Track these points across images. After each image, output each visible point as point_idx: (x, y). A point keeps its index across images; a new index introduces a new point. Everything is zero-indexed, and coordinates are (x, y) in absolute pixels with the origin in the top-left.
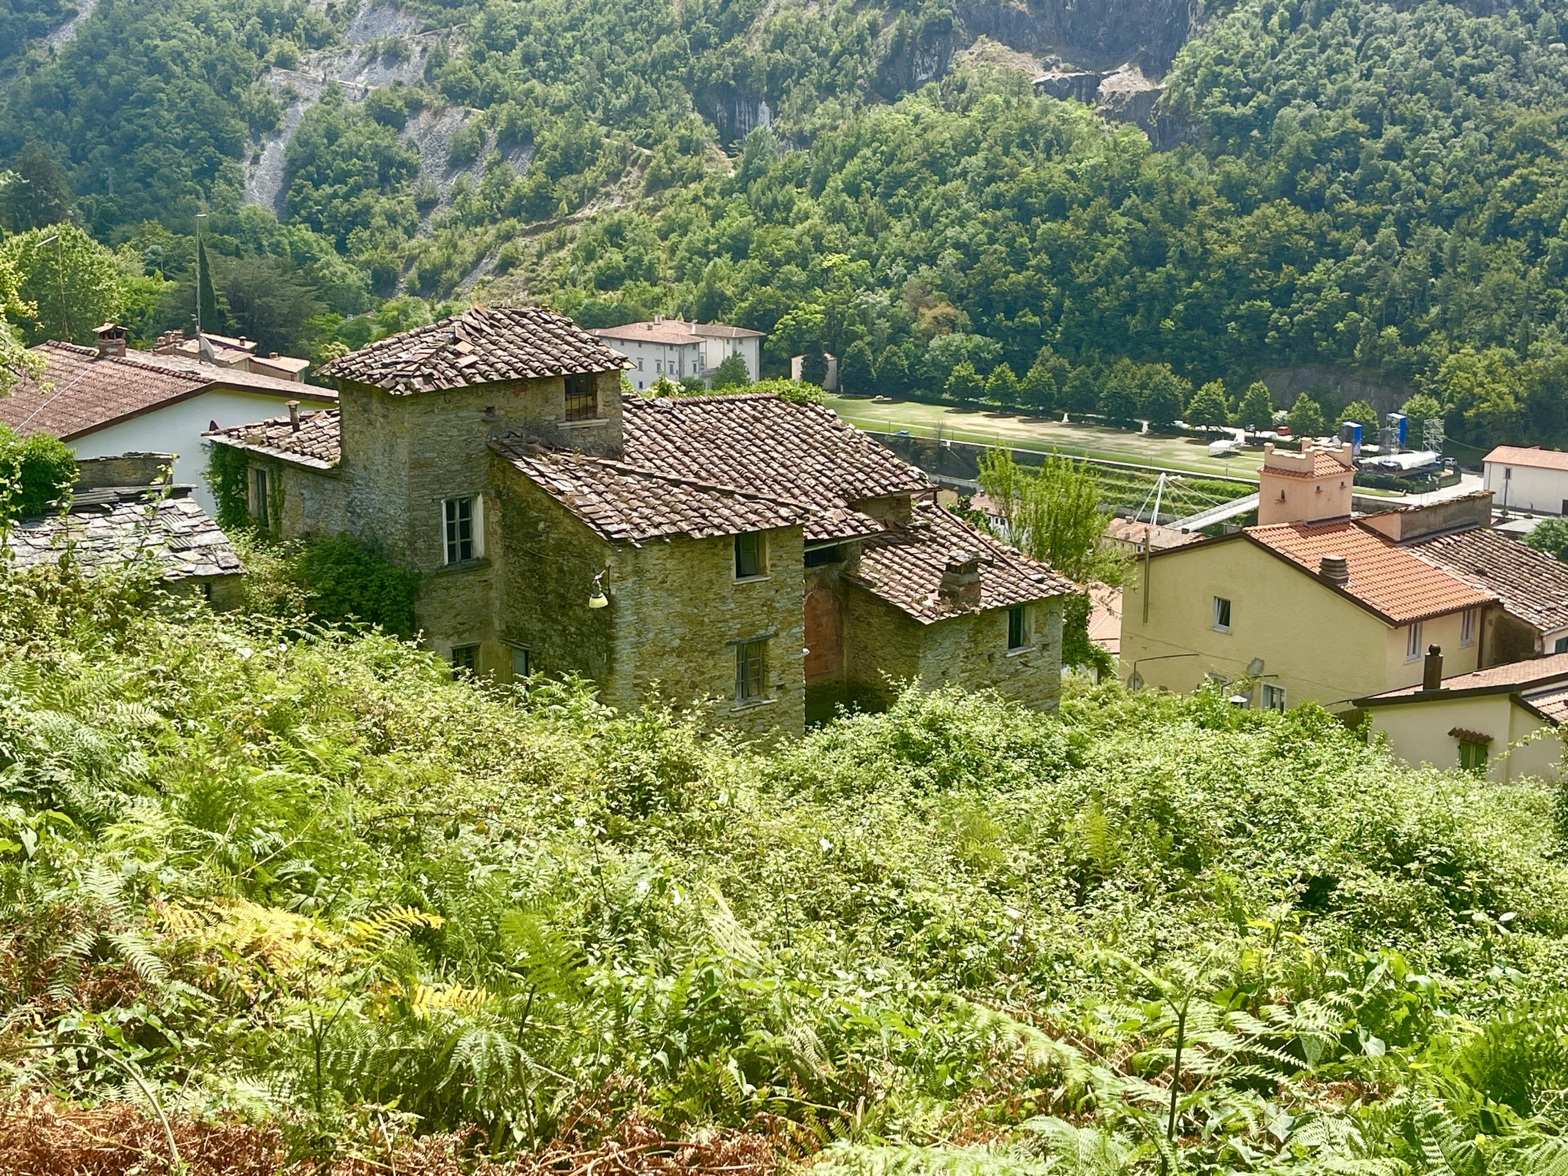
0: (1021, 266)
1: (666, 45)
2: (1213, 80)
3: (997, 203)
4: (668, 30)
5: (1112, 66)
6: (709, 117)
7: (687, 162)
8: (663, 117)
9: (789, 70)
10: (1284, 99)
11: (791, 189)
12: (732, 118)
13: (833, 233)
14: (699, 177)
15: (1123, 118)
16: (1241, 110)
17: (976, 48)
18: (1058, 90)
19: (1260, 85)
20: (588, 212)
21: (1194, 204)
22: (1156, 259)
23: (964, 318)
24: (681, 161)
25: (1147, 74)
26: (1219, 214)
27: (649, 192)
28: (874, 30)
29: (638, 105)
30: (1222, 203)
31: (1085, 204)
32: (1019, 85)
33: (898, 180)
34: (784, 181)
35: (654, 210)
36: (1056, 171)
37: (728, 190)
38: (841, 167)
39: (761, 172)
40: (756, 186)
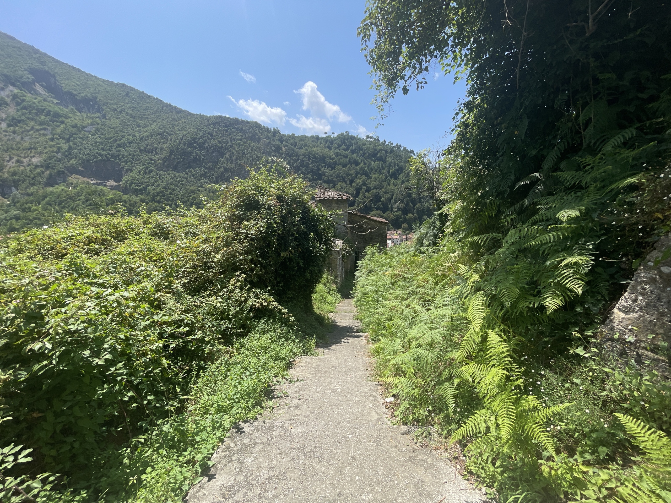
2: (132, 183)
5: (108, 180)
9: (19, 180)
10: (148, 186)
11: (30, 205)
12: (3, 190)
15: (114, 189)
16: (139, 188)
17: (73, 177)
18: (99, 184)
19: (142, 184)
21: (136, 203)
25: (116, 182)
28: (43, 172)
32: (88, 183)
33: (62, 202)
34: (27, 203)
37: (9, 206)
38: (44, 199)
39: (18, 202)
40: (18, 205)
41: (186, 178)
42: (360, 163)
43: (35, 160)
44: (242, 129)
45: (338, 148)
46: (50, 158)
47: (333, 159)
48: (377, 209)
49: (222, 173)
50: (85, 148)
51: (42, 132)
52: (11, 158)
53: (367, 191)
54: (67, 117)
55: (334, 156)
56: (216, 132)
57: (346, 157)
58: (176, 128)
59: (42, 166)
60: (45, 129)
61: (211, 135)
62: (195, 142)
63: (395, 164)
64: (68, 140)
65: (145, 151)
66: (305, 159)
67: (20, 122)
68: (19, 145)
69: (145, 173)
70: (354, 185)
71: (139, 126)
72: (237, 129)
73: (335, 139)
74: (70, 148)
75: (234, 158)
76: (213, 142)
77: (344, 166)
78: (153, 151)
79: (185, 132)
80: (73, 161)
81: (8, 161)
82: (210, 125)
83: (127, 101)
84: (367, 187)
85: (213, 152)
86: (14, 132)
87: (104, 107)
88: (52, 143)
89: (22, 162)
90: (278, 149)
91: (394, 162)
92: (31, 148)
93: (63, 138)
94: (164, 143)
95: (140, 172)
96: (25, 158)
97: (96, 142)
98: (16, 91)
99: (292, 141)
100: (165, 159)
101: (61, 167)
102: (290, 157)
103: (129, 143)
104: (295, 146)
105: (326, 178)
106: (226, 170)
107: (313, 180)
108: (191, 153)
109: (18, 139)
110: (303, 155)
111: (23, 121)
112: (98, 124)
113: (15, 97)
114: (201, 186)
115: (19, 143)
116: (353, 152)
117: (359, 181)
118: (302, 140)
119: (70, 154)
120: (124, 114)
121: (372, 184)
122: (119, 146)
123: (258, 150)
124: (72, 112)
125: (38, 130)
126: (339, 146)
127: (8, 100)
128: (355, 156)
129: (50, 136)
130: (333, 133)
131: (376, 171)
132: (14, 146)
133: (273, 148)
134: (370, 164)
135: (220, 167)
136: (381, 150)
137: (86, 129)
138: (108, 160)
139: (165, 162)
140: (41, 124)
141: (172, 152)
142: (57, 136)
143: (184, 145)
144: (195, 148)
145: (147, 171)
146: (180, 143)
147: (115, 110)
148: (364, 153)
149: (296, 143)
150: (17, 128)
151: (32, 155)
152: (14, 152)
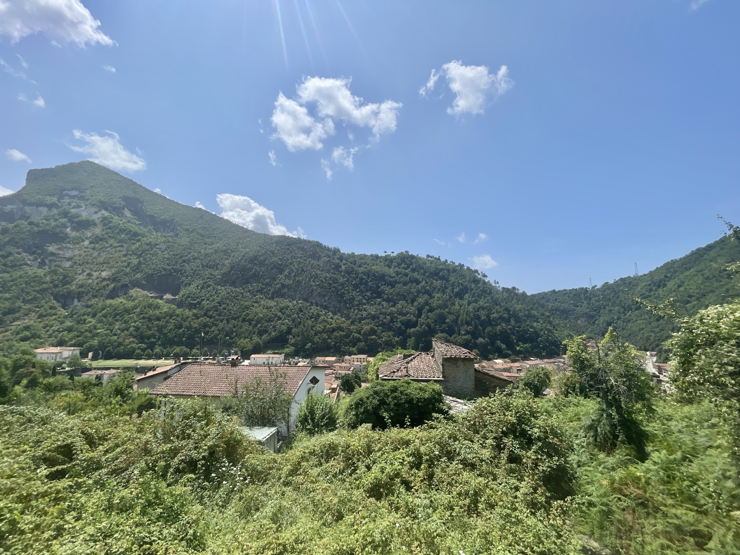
0: (150, 330)
1: (45, 286)
2: (188, 297)
3: (144, 318)
4: (45, 283)
5: (165, 294)
6: (58, 301)
7: (53, 311)
8: (44, 301)
9: (84, 292)
10: (203, 300)
11: (86, 317)
12: (65, 302)
13: (99, 325)
14: (55, 314)
15: (169, 303)
16: (194, 302)
17: (134, 290)
18: (156, 298)
19: (198, 298)
20: (16, 323)
21: (187, 318)
22: (181, 327)
23: (137, 341)
24: (49, 311)
25: (173, 295)
26: (193, 319)
27: (38, 318)
28: (108, 285)
29: (35, 299)
30: (193, 317)
31: (165, 318)
32: (147, 296)
33: (117, 314)
34: (84, 315)
35: (41, 322)
36: (157, 312)
37: (66, 317)
38: (101, 312)
39: (76, 313)
40: (75, 316)
41: (242, 293)
42: (421, 282)
43: (104, 274)
44: (303, 248)
45: (398, 266)
46: (118, 272)
47: (393, 278)
48: (442, 332)
49: (279, 289)
50: (153, 264)
51: (118, 249)
52: (83, 271)
53: (431, 310)
54: (144, 236)
55: (394, 274)
56: (278, 250)
57: (406, 275)
58: (240, 246)
59: (109, 279)
60: (122, 246)
61: (273, 253)
62: (256, 259)
63: (459, 284)
64: (139, 256)
65: (207, 266)
66: (364, 277)
67: (101, 240)
68: (94, 260)
69: (203, 288)
70: (415, 304)
71: (206, 244)
72: (299, 248)
73: (395, 258)
74: (140, 263)
75: (292, 275)
76: (274, 259)
77: (405, 284)
78: (215, 267)
79: (248, 250)
80: (138, 276)
81: (80, 274)
82: (272, 243)
83: (199, 222)
84: (430, 307)
85: (272, 269)
86: (94, 249)
87: (178, 228)
88: (124, 259)
89: (92, 276)
90: (338, 266)
91: (458, 282)
92: (104, 263)
93: (136, 254)
94: (226, 259)
95: (198, 286)
96: (96, 271)
97: (164, 258)
98: (106, 214)
99: (351, 260)
100: (225, 275)
101: (126, 280)
102: (349, 274)
103: (194, 259)
104: (355, 264)
105: (386, 296)
106: (283, 286)
107: (371, 297)
108: (250, 269)
109: (95, 254)
110: (363, 273)
111: (105, 239)
112: (170, 242)
113: (104, 219)
114: (256, 302)
115: (95, 258)
116: (413, 270)
117: (421, 300)
118: (361, 259)
119: (137, 269)
120: (194, 234)
121: (435, 303)
122: (184, 261)
123: (317, 267)
124: (150, 231)
125: (115, 247)
126: (399, 265)
127: (97, 221)
128: (415, 275)
129: (125, 253)
130: (393, 252)
131: (439, 290)
132: (89, 261)
133: (333, 266)
134: (432, 283)
135: (278, 283)
136: (442, 269)
137: (158, 247)
138: (171, 274)
139: (224, 277)
140: (120, 241)
141: (232, 268)
142: (130, 252)
143: (246, 262)
144: (256, 264)
145: (205, 286)
146: (242, 259)
147: (188, 230)
148: (425, 272)
149: (356, 262)
150: (97, 245)
151: (103, 269)
152: (87, 266)
